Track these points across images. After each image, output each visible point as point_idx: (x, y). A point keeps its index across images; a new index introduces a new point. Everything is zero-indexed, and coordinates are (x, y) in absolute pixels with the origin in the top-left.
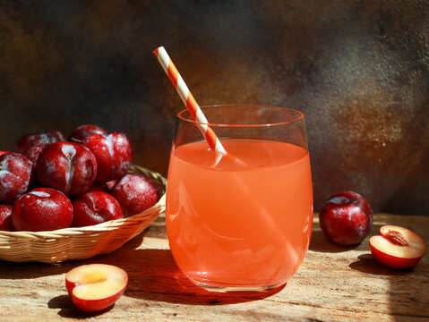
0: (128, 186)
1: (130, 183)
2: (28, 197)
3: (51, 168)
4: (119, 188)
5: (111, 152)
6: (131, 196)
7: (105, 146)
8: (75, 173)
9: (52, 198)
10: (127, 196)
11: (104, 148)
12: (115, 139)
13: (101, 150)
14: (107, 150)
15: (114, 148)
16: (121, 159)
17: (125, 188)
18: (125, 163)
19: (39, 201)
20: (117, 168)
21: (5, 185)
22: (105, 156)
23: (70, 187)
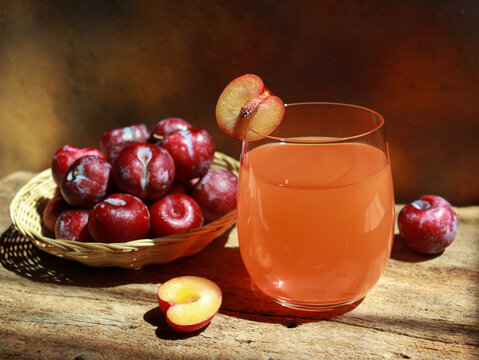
0: (210, 185)
1: (211, 183)
2: (103, 206)
3: (127, 174)
4: (200, 188)
5: (191, 153)
6: (212, 196)
7: (185, 146)
8: (150, 179)
9: (127, 207)
10: (207, 196)
11: (183, 149)
12: (194, 139)
13: (180, 150)
14: (187, 150)
15: (194, 148)
16: (202, 158)
17: (206, 188)
18: (205, 163)
19: (113, 212)
20: (197, 168)
21: (82, 191)
22: (184, 157)
23: (146, 193)
